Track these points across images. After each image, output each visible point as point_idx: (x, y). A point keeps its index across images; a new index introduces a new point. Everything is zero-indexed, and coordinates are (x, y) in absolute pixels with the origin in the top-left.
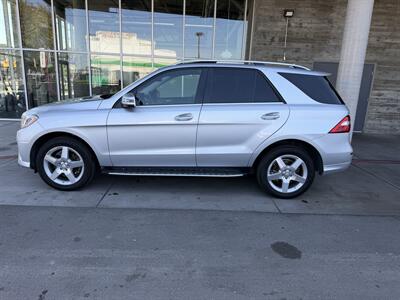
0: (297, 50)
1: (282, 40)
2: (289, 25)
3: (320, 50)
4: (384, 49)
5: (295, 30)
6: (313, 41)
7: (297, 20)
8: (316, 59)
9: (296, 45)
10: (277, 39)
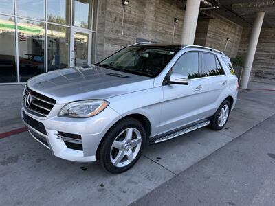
0: (129, 29)
1: (121, 20)
2: (125, 11)
3: (139, 31)
4: (165, 34)
5: (127, 15)
6: (136, 24)
7: (128, 8)
8: (138, 36)
9: (128, 25)
10: (118, 19)
